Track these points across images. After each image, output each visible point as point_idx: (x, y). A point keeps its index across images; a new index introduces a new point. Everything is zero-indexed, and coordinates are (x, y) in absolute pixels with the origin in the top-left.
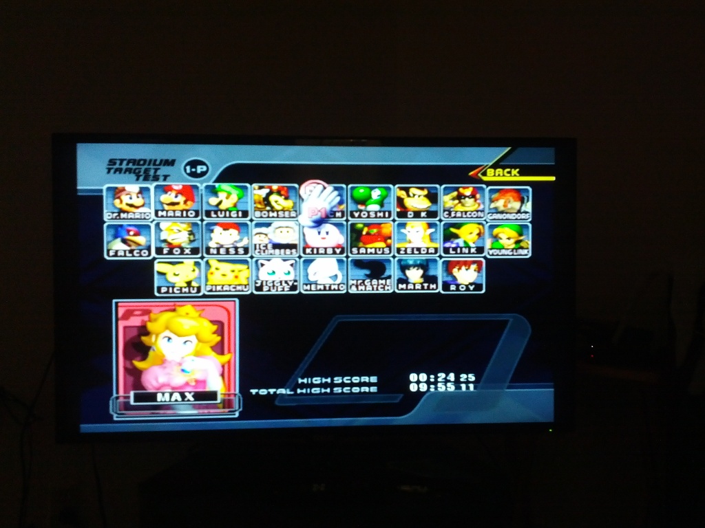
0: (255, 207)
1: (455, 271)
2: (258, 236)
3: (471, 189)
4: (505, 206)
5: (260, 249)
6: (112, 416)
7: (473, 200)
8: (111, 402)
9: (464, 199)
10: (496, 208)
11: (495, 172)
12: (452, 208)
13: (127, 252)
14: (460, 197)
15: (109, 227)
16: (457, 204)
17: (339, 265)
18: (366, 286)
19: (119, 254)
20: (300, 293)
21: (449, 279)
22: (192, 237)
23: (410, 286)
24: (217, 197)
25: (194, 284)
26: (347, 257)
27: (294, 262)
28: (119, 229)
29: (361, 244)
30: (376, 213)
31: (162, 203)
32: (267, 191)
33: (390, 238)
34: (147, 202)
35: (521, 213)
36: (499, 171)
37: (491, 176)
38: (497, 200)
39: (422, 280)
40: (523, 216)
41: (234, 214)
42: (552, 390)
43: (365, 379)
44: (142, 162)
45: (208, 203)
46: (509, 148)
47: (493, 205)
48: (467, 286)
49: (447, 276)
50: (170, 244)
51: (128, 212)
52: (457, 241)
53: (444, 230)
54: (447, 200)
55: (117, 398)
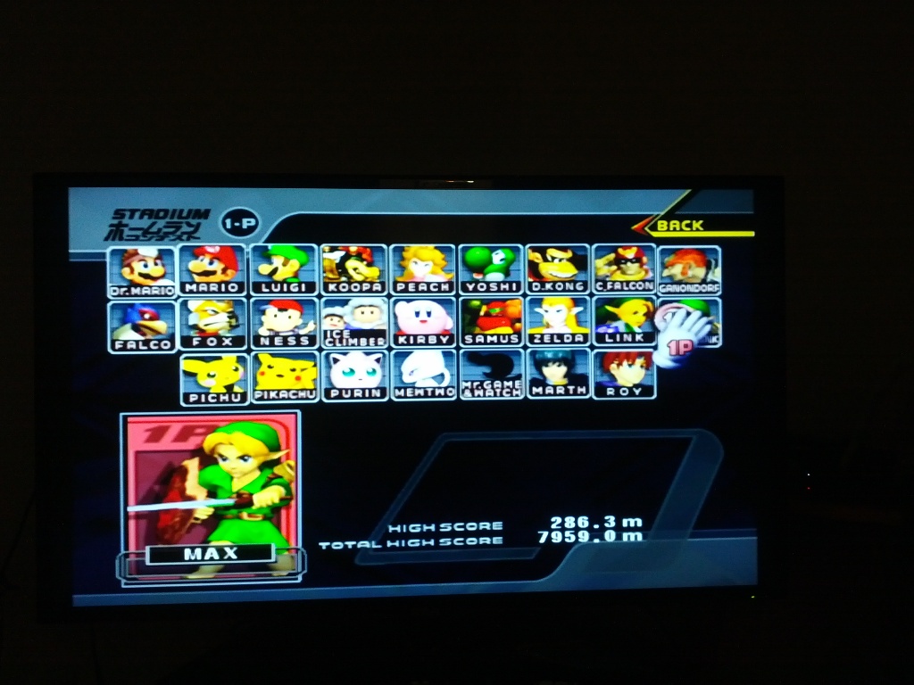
0: (324, 277)
1: (613, 367)
2: (329, 318)
3: (635, 249)
4: (683, 273)
5: (332, 337)
6: (120, 581)
7: (637, 265)
8: (117, 562)
9: (625, 263)
10: (671, 277)
11: (668, 226)
12: (607, 276)
13: (141, 343)
14: (619, 261)
15: (114, 306)
16: (615, 271)
17: (446, 361)
18: (485, 390)
19: (129, 346)
20: (390, 399)
21: (605, 379)
22: (234, 322)
23: (549, 390)
24: (271, 263)
25: (237, 389)
26: (458, 348)
27: (381, 355)
28: (129, 310)
29: (478, 330)
30: (499, 284)
31: (190, 272)
32: (343, 253)
33: (519, 320)
34: (169, 271)
35: (707, 284)
36: (675, 223)
37: (663, 230)
38: (672, 265)
39: (565, 381)
40: (709, 288)
41: (294, 288)
42: (755, 538)
43: (486, 525)
44: (162, 214)
45: (257, 272)
46: (688, 191)
47: (666, 273)
48: (630, 389)
49: (602, 375)
50: (202, 331)
51: (141, 286)
52: (615, 324)
53: (597, 308)
54: (600, 266)
55: (127, 556)
